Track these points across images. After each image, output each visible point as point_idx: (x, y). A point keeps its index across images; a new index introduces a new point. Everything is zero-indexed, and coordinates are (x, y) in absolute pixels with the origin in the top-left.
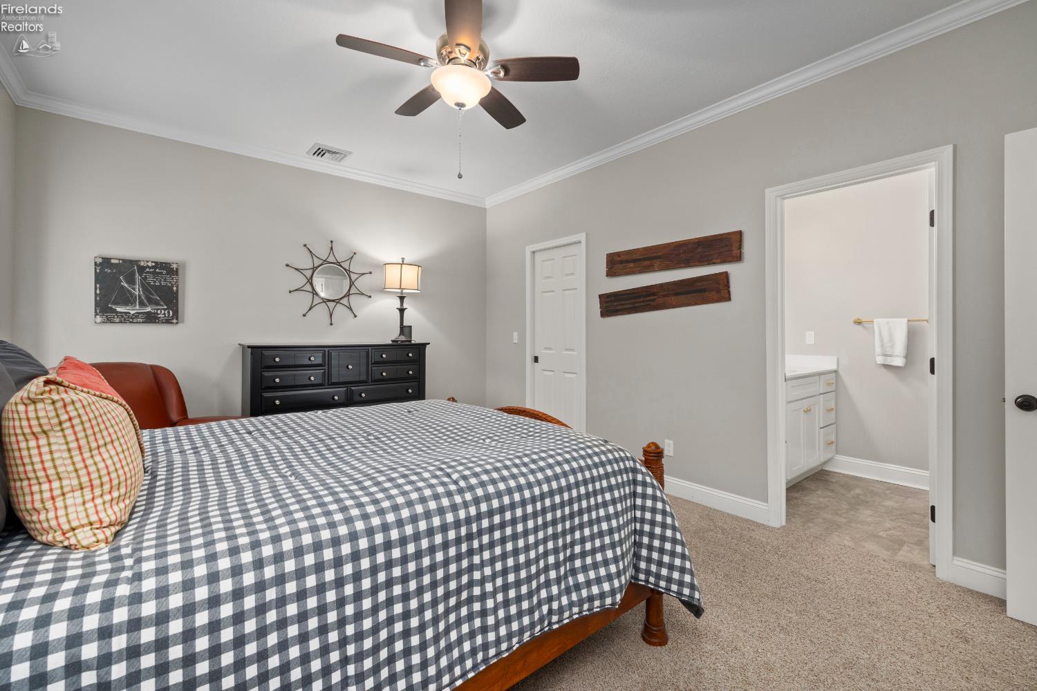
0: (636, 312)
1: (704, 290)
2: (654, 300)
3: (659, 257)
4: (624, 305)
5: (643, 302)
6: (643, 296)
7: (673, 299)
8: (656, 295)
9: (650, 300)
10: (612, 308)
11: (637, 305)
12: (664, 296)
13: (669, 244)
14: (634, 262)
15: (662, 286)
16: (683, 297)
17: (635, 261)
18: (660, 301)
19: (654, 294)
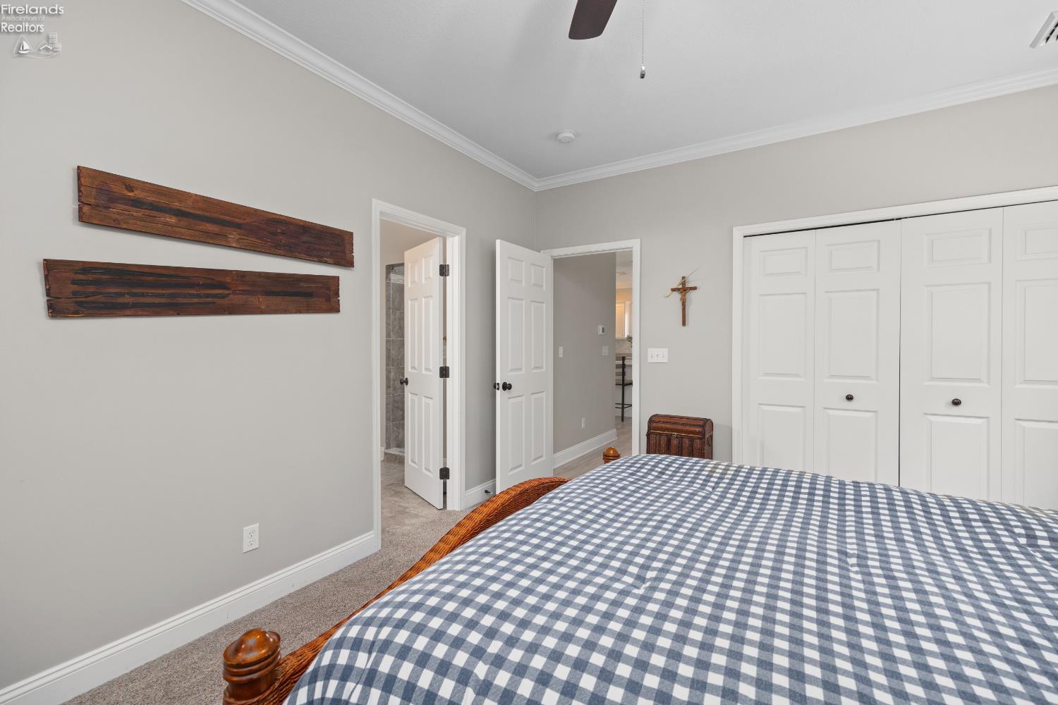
0: (178, 314)
1: (310, 295)
2: (223, 297)
3: (239, 226)
4: (143, 295)
5: (198, 296)
6: (198, 285)
7: (262, 301)
8: (228, 289)
9: (215, 296)
10: (100, 298)
11: (181, 300)
12: (244, 292)
13: (256, 210)
14: (176, 215)
15: (242, 276)
16: (278, 299)
17: (179, 213)
18: (237, 299)
19: (223, 286)
